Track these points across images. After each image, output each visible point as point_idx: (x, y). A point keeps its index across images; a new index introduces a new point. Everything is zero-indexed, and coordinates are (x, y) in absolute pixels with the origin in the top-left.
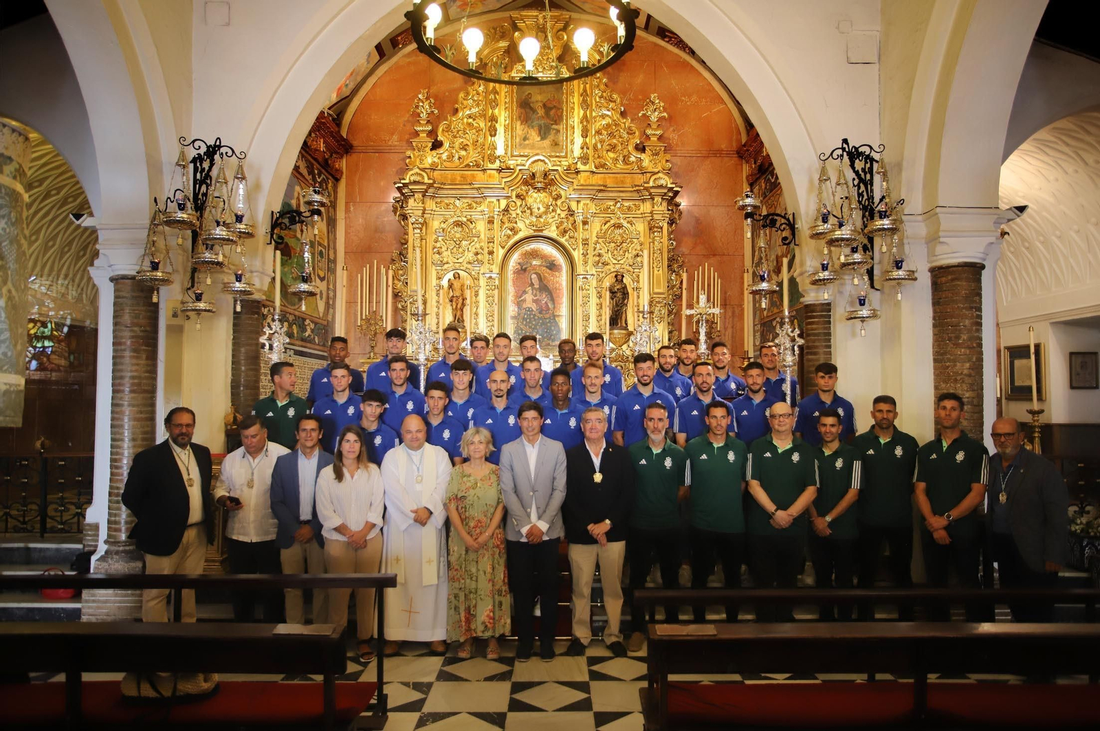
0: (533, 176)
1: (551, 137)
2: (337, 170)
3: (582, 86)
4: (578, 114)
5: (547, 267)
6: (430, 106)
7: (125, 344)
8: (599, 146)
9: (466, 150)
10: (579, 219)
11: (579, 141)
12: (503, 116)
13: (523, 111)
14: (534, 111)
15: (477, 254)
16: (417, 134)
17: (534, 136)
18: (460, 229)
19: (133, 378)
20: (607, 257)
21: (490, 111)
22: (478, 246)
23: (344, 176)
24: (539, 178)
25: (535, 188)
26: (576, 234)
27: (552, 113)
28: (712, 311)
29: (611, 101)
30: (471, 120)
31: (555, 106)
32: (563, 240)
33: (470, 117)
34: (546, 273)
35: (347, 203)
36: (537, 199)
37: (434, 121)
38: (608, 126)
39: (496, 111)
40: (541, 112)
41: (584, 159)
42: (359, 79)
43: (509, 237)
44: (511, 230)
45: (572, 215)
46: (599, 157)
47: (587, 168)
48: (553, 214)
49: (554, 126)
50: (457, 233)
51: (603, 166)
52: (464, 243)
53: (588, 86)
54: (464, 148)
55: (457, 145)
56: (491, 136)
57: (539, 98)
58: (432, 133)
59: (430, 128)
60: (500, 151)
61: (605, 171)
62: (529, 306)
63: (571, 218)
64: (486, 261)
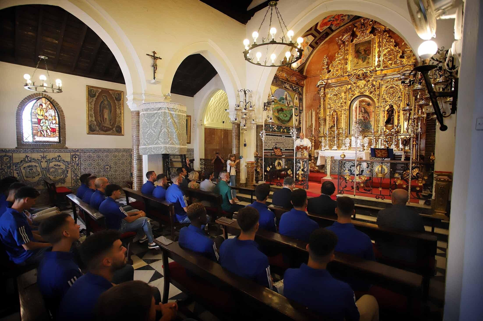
0: (359, 76)
1: (366, 61)
2: (302, 84)
3: (378, 40)
4: (377, 50)
5: (367, 105)
6: (327, 60)
7: (234, 137)
8: (385, 60)
9: (338, 71)
10: (376, 86)
11: (377, 59)
12: (350, 57)
13: (356, 54)
14: (360, 53)
15: (341, 104)
16: (323, 69)
17: (360, 61)
18: (336, 97)
19: (236, 144)
20: (388, 99)
21: (346, 57)
22: (341, 101)
23: (305, 86)
24: (361, 76)
25: (360, 79)
26: (375, 93)
27: (367, 52)
28: (423, 116)
29: (390, 42)
30: (339, 61)
31: (368, 50)
32: (371, 95)
33: (339, 60)
34: (367, 107)
35: (306, 93)
36: (362, 83)
37: (328, 64)
38: (389, 51)
39: (347, 57)
40: (363, 53)
41: (379, 66)
42: (307, 57)
43: (352, 97)
44: (352, 94)
45: (374, 86)
46: (385, 64)
47: (379, 69)
48: (367, 87)
49: (368, 57)
50: (335, 98)
51: (386, 67)
52: (337, 101)
53: (381, 39)
54: (337, 70)
55: (335, 70)
56: (346, 65)
57: (362, 48)
58: (328, 68)
59: (327, 66)
60: (349, 69)
61: (387, 68)
62: (361, 118)
63: (374, 88)
64: (344, 106)
